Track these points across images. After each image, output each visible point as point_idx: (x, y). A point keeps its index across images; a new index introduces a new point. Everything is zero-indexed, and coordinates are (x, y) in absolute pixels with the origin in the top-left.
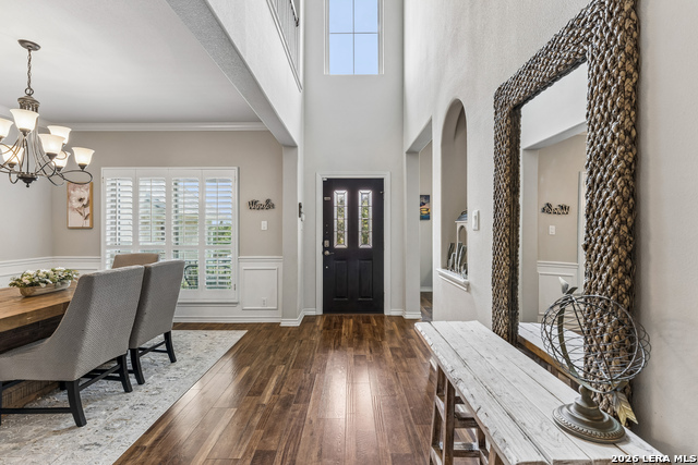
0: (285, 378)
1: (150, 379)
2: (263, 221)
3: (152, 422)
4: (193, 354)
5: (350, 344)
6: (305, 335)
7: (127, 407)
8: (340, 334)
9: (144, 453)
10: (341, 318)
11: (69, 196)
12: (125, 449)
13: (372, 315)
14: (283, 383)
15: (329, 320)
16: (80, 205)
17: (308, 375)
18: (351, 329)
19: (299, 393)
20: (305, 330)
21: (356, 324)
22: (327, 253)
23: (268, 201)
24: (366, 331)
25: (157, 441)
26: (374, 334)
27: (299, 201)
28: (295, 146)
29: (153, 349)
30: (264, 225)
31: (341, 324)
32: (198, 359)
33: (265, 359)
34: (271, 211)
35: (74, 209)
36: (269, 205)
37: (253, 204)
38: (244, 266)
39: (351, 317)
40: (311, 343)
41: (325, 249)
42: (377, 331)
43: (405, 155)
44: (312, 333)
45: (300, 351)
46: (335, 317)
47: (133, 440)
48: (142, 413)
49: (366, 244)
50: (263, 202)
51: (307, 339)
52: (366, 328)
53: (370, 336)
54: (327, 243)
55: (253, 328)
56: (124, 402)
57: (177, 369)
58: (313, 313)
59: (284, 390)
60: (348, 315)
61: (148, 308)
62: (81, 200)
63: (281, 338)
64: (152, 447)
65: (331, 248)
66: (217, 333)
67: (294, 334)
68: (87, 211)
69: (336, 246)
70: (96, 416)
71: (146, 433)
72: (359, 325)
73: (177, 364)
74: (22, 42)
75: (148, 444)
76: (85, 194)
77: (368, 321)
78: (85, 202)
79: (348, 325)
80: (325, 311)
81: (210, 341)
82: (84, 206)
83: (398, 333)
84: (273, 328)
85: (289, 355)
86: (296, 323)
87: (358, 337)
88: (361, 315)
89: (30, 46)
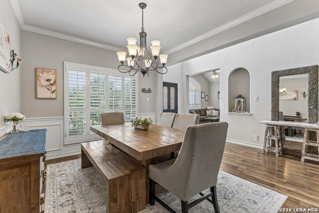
2: (147, 97)
11: (37, 76)
16: (48, 83)
23: (149, 89)
30: (148, 99)
34: (150, 93)
35: (42, 86)
36: (149, 91)
49: (172, 108)
50: (147, 89)
62: (48, 80)
68: (53, 88)
76: (52, 77)
78: (52, 82)
82: (51, 85)
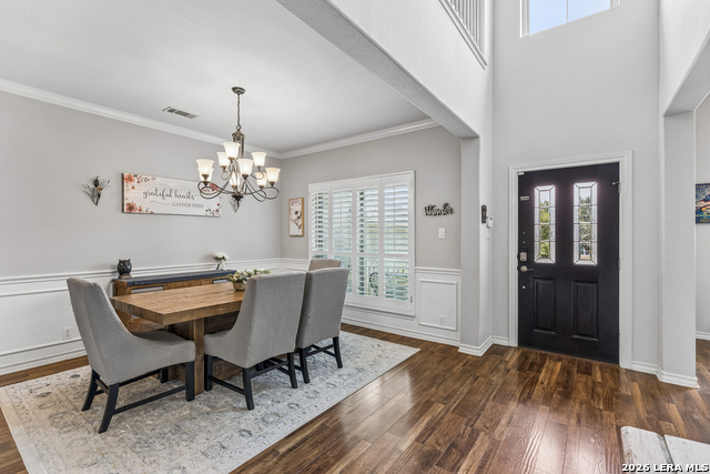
0: (439, 423)
1: (315, 380)
2: (440, 227)
3: (296, 427)
4: (360, 364)
5: (547, 399)
6: (485, 370)
7: (286, 403)
8: (534, 381)
9: (275, 460)
10: (543, 359)
11: (290, 209)
12: (265, 448)
13: (596, 364)
14: (433, 429)
15: (524, 357)
16: (296, 217)
17: (469, 429)
18: (555, 377)
19: (448, 452)
20: (487, 364)
21: (566, 371)
22: (524, 268)
23: (446, 205)
24: (580, 386)
25: (290, 450)
26: (593, 393)
27: (482, 203)
28: (475, 137)
29: (325, 350)
30: (442, 232)
31: (541, 366)
32: (360, 370)
33: (426, 390)
34: (449, 216)
35: (293, 221)
36: (447, 210)
37: (430, 210)
38: (421, 277)
39: (559, 360)
40: (489, 383)
41: (521, 263)
42: (599, 390)
43: (662, 119)
44: (494, 370)
45: (470, 392)
46: (535, 354)
47: (273, 440)
48: (293, 415)
49: (585, 258)
50: (440, 206)
51: (486, 377)
52: (580, 381)
53: (583, 395)
54: (524, 256)
55: (427, 347)
56: (286, 397)
57: (340, 376)
58: (504, 342)
59: (431, 440)
60: (556, 355)
61: (312, 312)
62: (297, 213)
63: (453, 367)
64: (283, 456)
65: (530, 262)
66: (390, 346)
67: (472, 365)
68: (300, 222)
69: (538, 260)
70: (263, 403)
71: (287, 438)
72: (569, 373)
73: (342, 371)
74: (234, 89)
75: (282, 450)
76: (299, 208)
77: (587, 371)
78: (299, 215)
79: (552, 370)
80: (520, 343)
81: (380, 353)
82: (299, 218)
83: (639, 403)
84: (449, 352)
85: (455, 392)
86: (479, 351)
87: (563, 394)
88: (578, 359)
89: (238, 91)
